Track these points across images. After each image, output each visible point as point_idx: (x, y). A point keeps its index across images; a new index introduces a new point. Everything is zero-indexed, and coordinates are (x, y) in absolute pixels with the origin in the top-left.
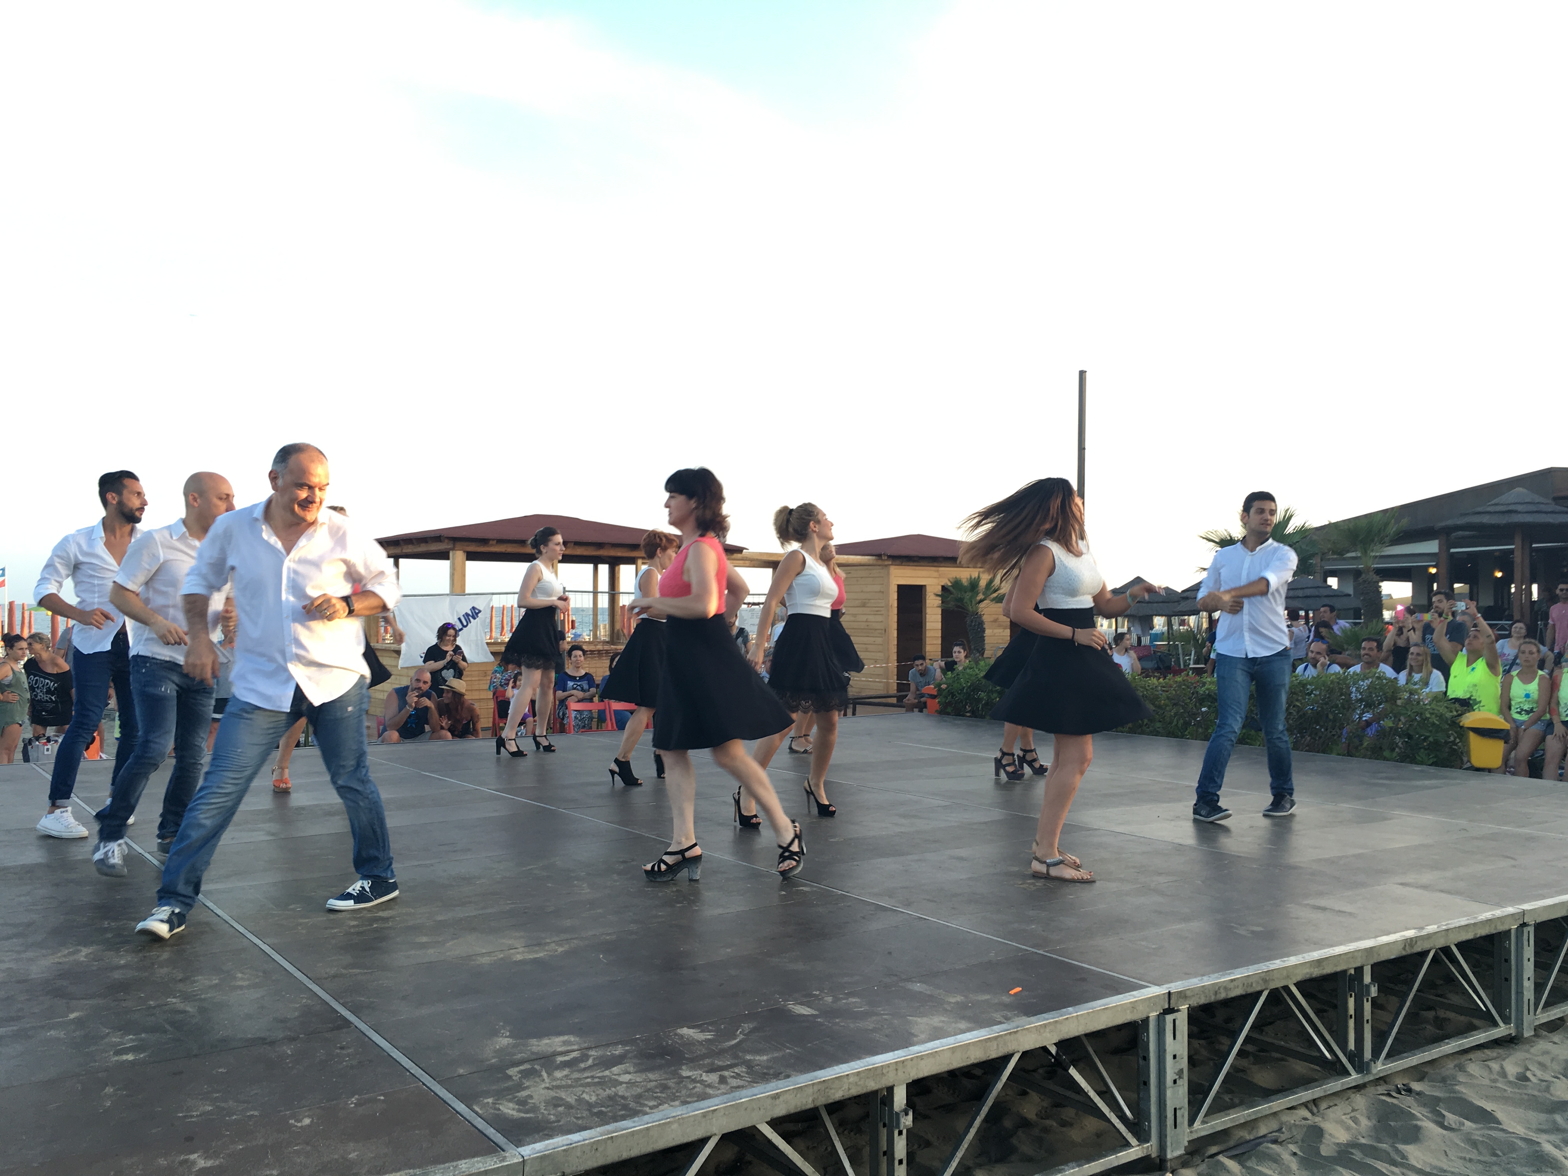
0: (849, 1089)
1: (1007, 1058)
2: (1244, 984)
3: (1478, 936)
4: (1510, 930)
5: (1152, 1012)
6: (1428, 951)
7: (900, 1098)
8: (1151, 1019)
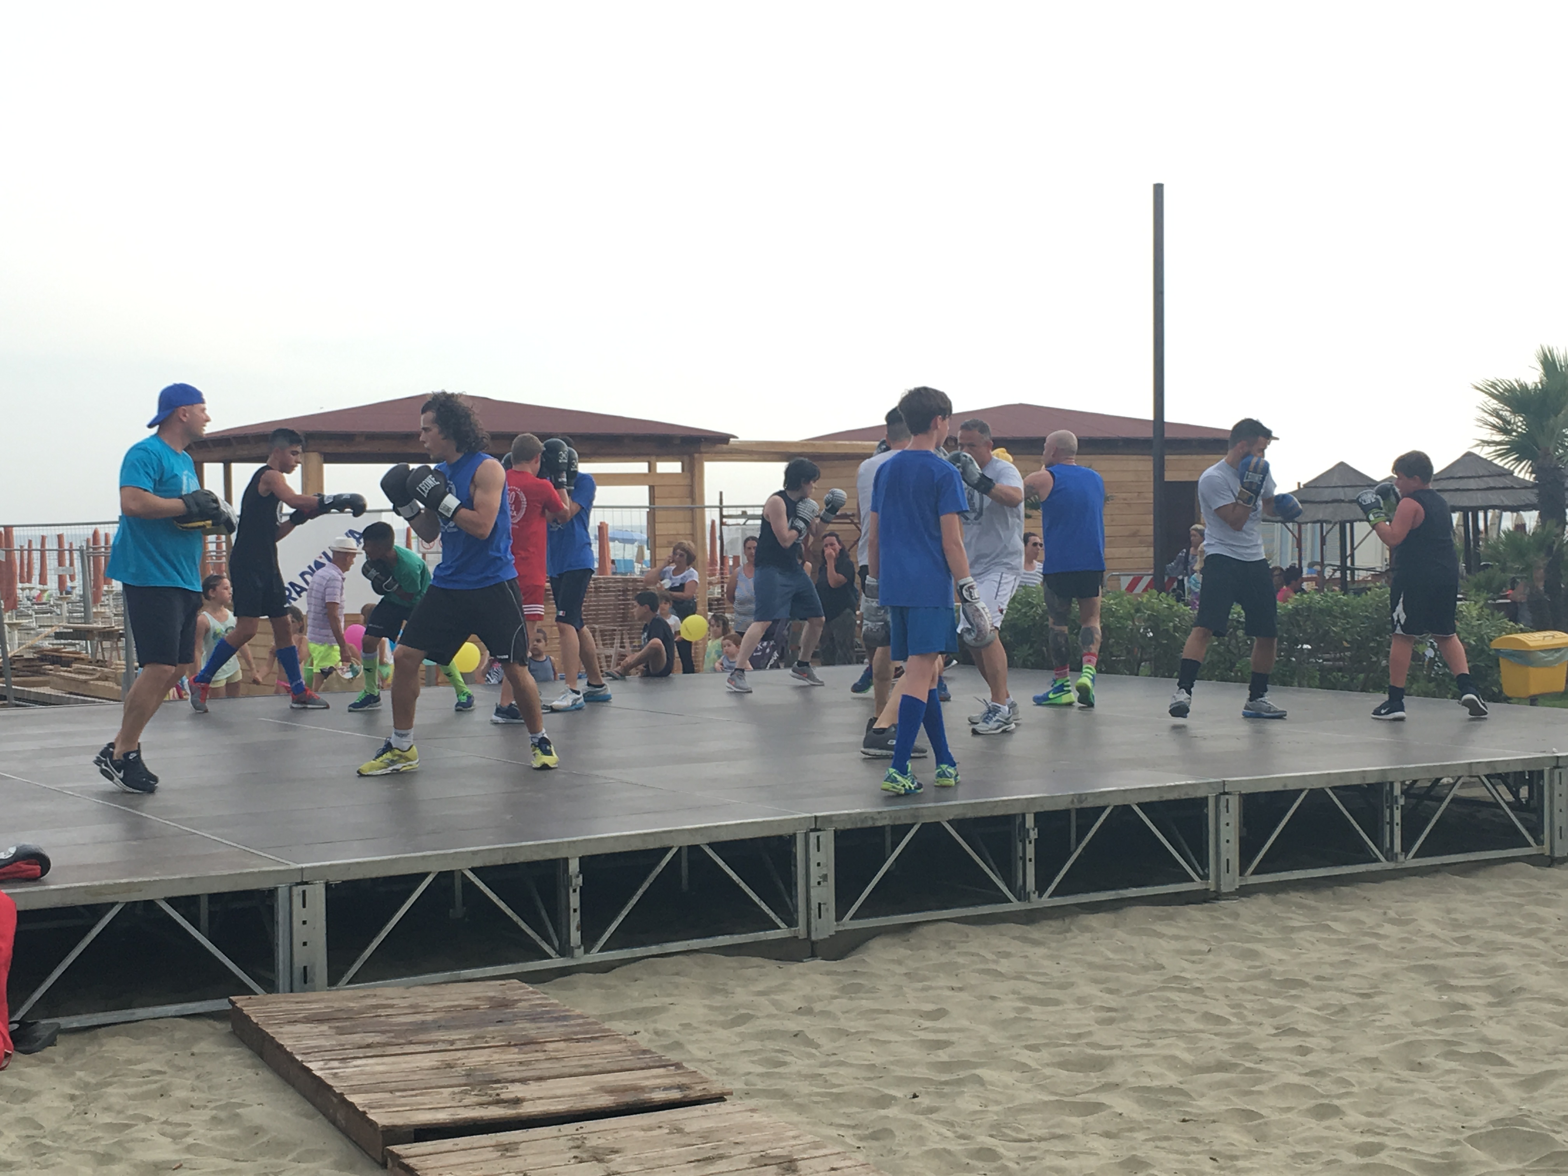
1: (667, 850)
4: (1207, 798)
5: (801, 830)
6: (1104, 808)
7: (574, 866)
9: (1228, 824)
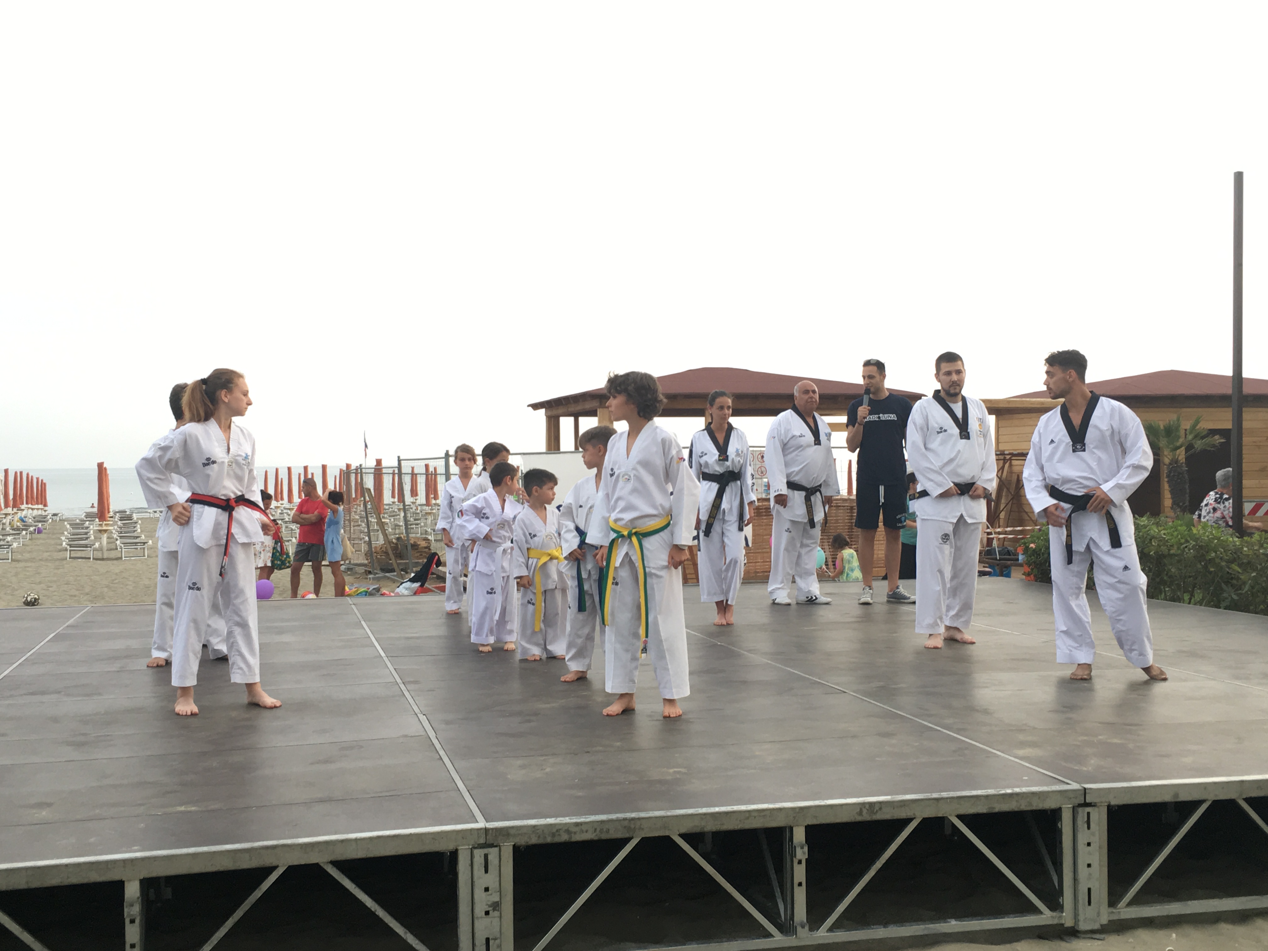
0: (68, 878)
1: (270, 870)
2: (595, 830)
3: (997, 810)
4: (1060, 809)
5: (463, 845)
6: (908, 821)
7: (132, 890)
8: (460, 852)
9: (1089, 844)
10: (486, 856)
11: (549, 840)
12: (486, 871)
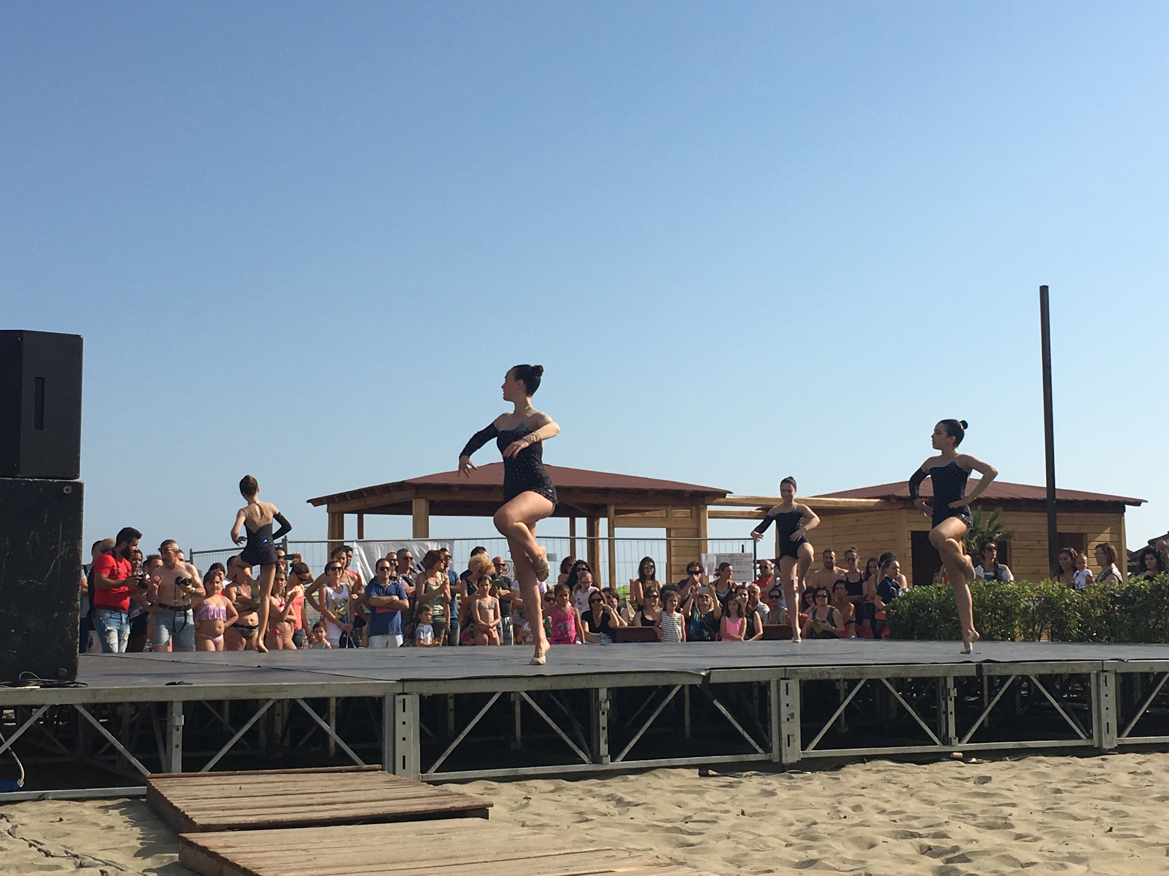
1: (671, 689)
5: (773, 677)
6: (1009, 677)
7: (603, 694)
8: (771, 684)
9: (1107, 695)
10: (787, 685)
11: (819, 677)
12: (787, 694)
